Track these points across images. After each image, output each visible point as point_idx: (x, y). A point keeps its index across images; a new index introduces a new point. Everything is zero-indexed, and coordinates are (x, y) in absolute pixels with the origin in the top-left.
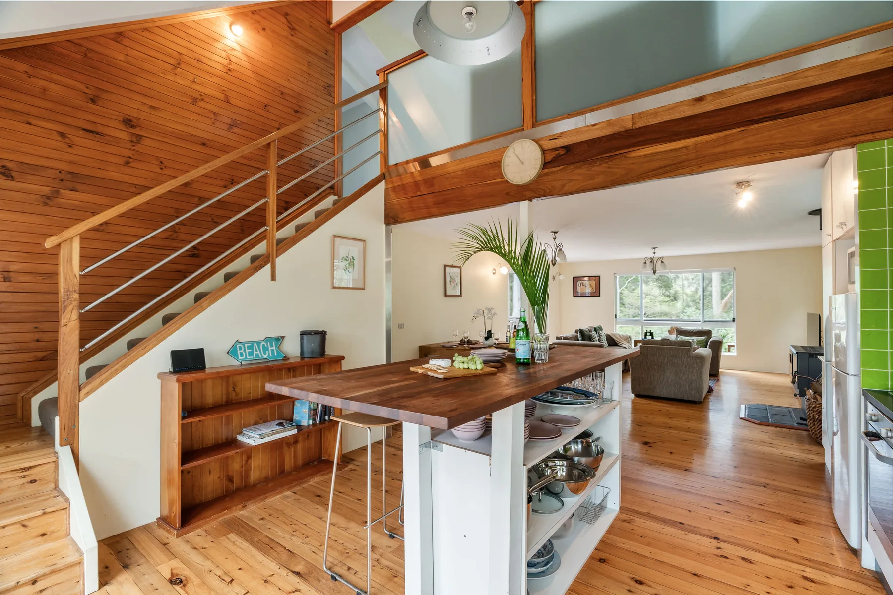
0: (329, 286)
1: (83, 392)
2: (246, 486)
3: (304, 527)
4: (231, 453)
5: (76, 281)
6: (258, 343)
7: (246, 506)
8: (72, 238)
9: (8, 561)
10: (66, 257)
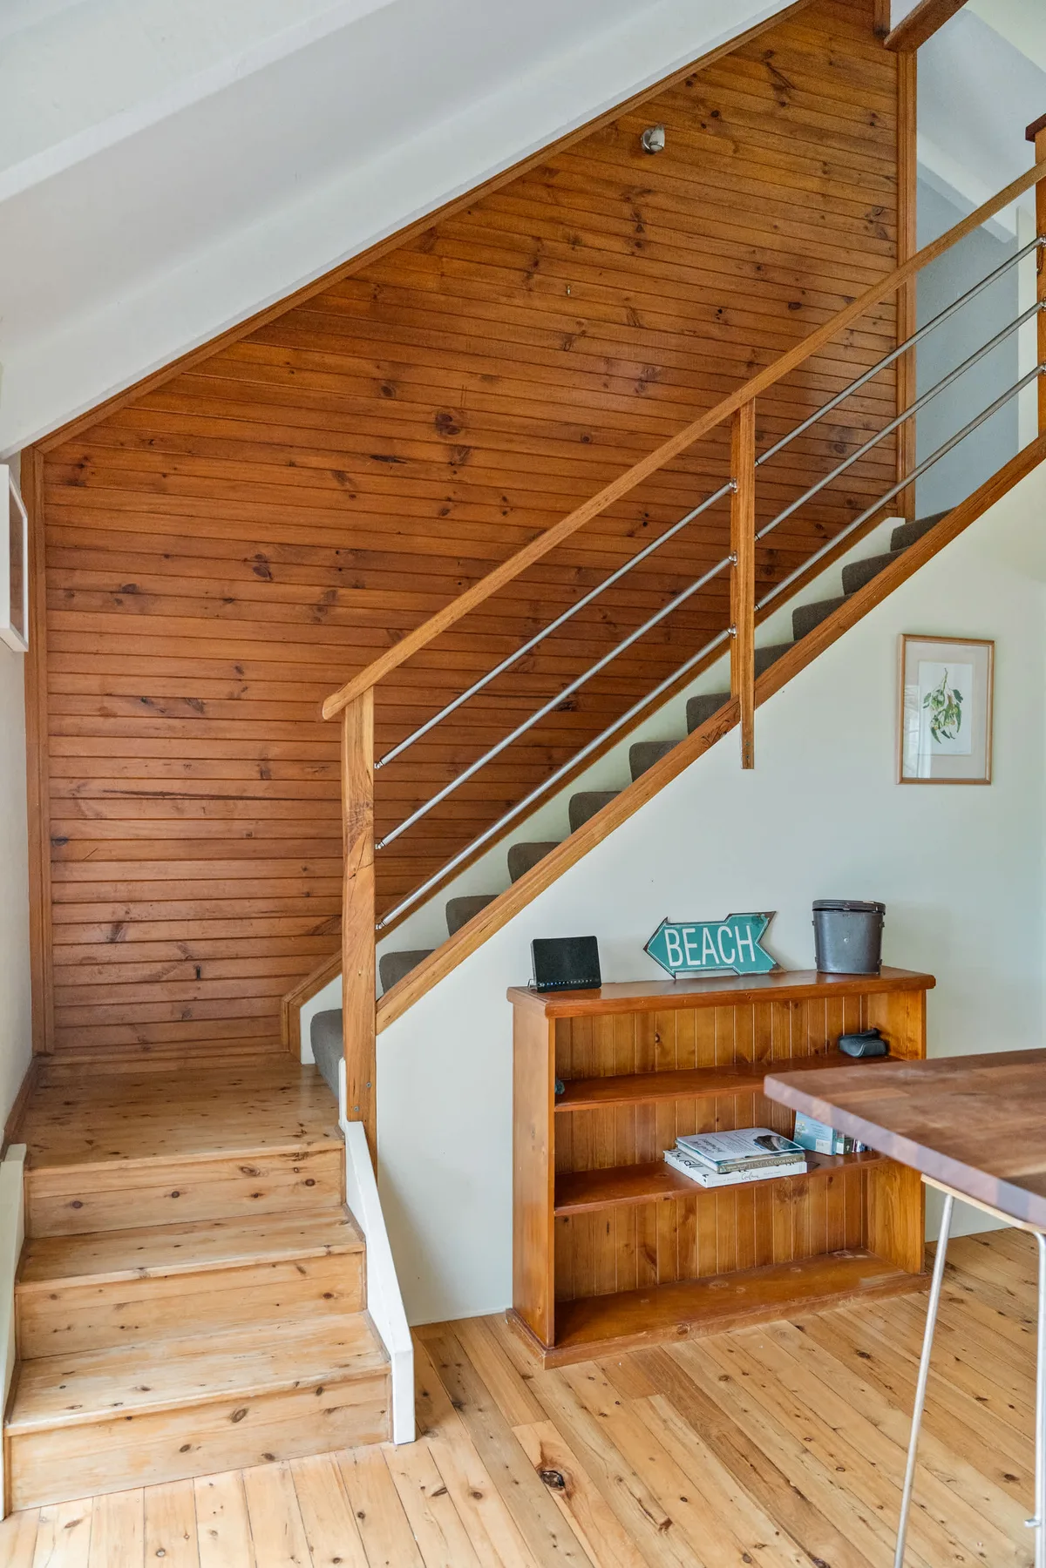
0: (892, 775)
1: (383, 1015)
2: (683, 1278)
3: (832, 1434)
4: (655, 1196)
5: (369, 784)
6: (713, 927)
7: (685, 1331)
8: (362, 693)
9: (280, 1332)
10: (354, 736)
